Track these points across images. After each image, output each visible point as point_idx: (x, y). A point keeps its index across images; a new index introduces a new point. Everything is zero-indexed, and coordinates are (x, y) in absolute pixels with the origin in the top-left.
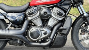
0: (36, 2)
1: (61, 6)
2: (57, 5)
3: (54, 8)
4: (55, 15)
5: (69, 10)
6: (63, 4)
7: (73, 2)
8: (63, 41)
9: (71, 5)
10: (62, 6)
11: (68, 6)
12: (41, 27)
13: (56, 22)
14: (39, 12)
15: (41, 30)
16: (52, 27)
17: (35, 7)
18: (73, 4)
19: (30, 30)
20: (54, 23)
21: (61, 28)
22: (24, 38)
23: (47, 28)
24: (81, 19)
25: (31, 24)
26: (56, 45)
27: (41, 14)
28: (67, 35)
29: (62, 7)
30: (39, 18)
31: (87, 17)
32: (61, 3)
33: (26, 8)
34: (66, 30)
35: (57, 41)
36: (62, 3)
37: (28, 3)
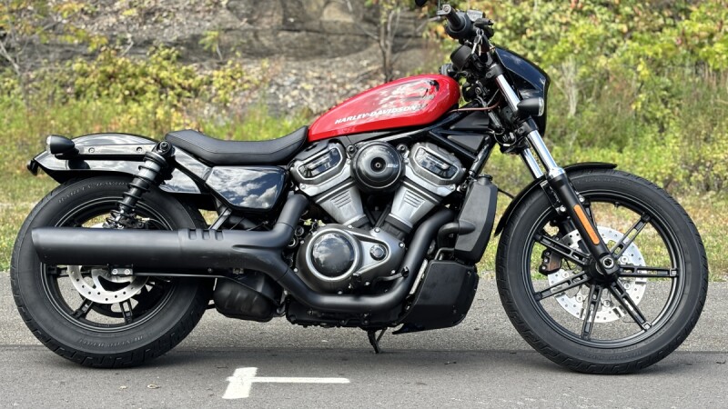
0: (338, 121)
1: (445, 136)
2: (427, 132)
3: (418, 146)
4: (420, 174)
5: (480, 156)
6: (454, 130)
7: (497, 124)
8: (459, 284)
9: (492, 135)
10: (449, 137)
11: (480, 138)
12: (360, 227)
13: (425, 205)
14: (351, 164)
15: (359, 239)
16: (411, 226)
17: (331, 142)
18: (497, 130)
19: (311, 236)
20: (415, 210)
21: (450, 226)
22: (283, 267)
23: (387, 231)
24: (537, 198)
25: (314, 211)
26: (429, 302)
27: (359, 170)
28: (478, 261)
29: (450, 141)
30: (350, 189)
31: (561, 183)
32: (446, 127)
33: (291, 149)
34: (472, 234)
35: (434, 285)
36: (452, 128)
37: (302, 131)
